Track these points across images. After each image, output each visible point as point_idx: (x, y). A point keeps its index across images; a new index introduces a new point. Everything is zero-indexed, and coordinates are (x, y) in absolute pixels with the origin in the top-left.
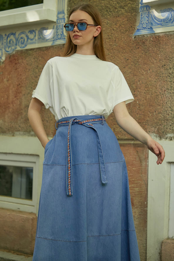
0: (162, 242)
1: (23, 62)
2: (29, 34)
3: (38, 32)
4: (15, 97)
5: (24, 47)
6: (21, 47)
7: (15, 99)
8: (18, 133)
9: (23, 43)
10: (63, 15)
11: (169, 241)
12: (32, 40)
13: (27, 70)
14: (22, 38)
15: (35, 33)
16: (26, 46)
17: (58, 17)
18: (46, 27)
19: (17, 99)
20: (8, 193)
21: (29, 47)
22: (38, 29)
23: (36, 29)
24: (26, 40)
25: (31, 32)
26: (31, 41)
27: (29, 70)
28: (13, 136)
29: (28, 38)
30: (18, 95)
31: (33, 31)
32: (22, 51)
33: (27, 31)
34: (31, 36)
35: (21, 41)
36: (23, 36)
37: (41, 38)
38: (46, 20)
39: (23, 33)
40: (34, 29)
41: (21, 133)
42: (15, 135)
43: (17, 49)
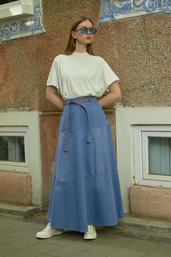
0: (130, 188)
1: (9, 51)
2: (12, 27)
3: (20, 25)
4: (5, 80)
5: (8, 38)
6: (6, 38)
7: (4, 81)
8: (9, 109)
9: (7, 35)
10: (39, 9)
11: (135, 187)
12: (14, 31)
13: (13, 57)
14: (6, 30)
15: (17, 25)
16: (10, 36)
17: (35, 11)
18: (26, 19)
19: (6, 81)
20: (6, 158)
21: (13, 37)
22: (19, 22)
23: (17, 22)
24: (10, 32)
25: (13, 25)
26: (14, 33)
27: (14, 57)
28: (6, 112)
29: (11, 30)
30: (7, 78)
31: (15, 23)
32: (7, 41)
33: (10, 24)
34: (14, 28)
35: (6, 33)
36: (7, 28)
37: (22, 29)
38: (25, 13)
39: (6, 26)
40: (16, 22)
41: (12, 109)
42: (7, 111)
43: (2, 40)
